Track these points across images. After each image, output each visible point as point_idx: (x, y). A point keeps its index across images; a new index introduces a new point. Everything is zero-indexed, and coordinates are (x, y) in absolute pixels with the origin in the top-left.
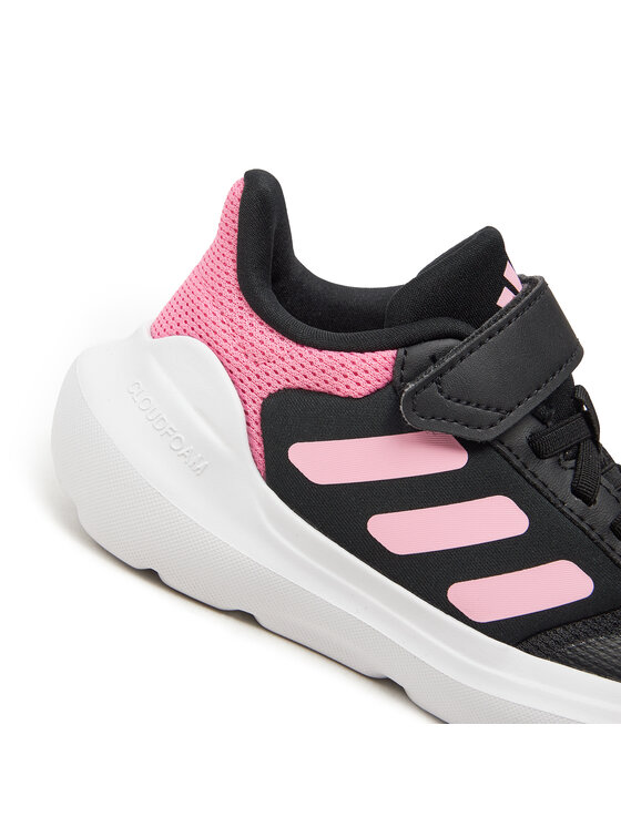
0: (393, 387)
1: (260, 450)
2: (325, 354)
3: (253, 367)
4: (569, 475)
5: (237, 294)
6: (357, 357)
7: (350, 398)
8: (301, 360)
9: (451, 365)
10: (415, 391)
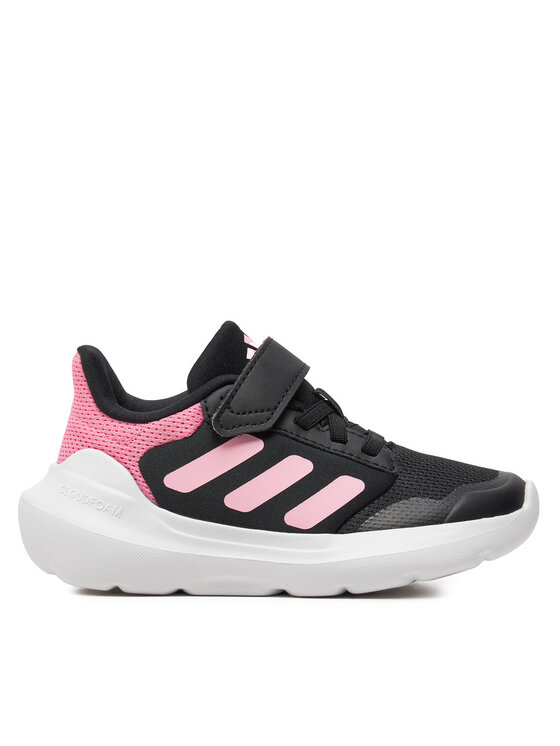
0: (206, 422)
1: (148, 490)
2: (161, 421)
3: (125, 447)
4: (328, 433)
5: (100, 415)
6: (180, 414)
7: (185, 438)
8: (150, 430)
9: (232, 396)
10: (218, 417)
